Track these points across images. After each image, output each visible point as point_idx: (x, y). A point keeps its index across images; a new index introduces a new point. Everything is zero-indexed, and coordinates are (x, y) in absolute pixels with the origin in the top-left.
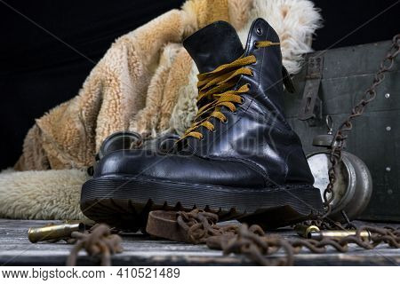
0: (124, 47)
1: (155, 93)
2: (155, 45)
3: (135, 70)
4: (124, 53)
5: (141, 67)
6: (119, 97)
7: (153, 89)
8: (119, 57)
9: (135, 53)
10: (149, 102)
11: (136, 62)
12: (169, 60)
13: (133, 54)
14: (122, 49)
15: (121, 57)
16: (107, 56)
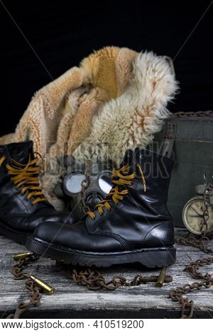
0: (41, 100)
1: (63, 132)
2: (62, 97)
3: (49, 116)
4: (42, 106)
5: (53, 113)
6: (39, 140)
7: (63, 130)
8: (38, 109)
9: (49, 104)
10: (59, 139)
11: (49, 110)
12: (73, 109)
13: (47, 105)
14: (40, 102)
16: (30, 109)
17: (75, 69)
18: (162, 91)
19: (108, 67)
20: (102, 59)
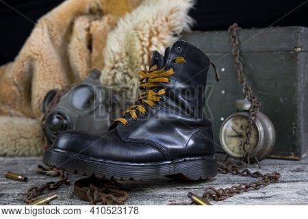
0: (45, 26)
2: (68, 21)
3: (56, 42)
5: (60, 38)
9: (54, 29)
11: (55, 35)
13: (52, 30)
14: (43, 28)
15: (43, 34)
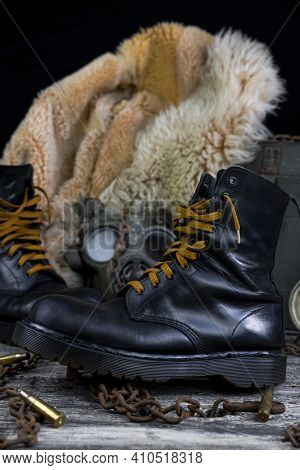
0: (50, 105)
1: (84, 161)
2: (85, 101)
3: (62, 133)
4: (50, 113)
5: (68, 129)
6: (43, 171)
7: (84, 157)
8: (44, 117)
9: (62, 112)
10: (78, 171)
11: (62, 123)
12: (102, 123)
13: (59, 114)
14: (46, 108)
15: (46, 119)
16: (30, 118)
17: (108, 56)
18: (257, 94)
19: (164, 56)
20: (154, 43)
